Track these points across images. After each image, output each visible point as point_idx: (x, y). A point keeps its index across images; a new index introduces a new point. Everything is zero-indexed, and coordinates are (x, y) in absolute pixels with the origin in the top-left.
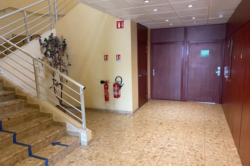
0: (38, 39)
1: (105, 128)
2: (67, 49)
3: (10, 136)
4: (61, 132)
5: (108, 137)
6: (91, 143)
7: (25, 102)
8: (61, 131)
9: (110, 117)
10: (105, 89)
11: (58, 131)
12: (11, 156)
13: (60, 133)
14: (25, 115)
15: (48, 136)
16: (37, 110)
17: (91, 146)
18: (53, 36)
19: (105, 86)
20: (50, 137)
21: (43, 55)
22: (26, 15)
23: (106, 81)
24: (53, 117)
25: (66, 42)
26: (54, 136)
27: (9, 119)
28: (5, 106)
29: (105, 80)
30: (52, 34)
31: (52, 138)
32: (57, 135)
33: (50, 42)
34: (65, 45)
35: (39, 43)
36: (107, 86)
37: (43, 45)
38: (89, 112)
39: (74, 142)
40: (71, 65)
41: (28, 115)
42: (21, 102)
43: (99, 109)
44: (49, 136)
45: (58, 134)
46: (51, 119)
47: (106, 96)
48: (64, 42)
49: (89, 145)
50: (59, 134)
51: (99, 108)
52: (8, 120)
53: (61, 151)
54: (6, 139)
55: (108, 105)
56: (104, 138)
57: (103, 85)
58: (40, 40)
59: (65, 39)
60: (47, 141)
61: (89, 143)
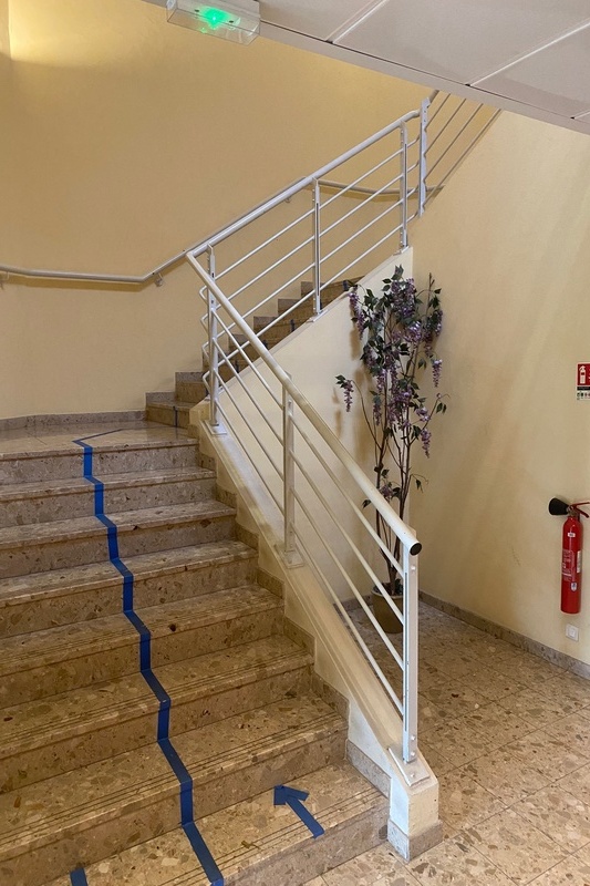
0: (348, 295)
1: (523, 772)
2: (442, 335)
3: (149, 708)
4: (322, 742)
5: (517, 840)
6: (429, 847)
7: (251, 558)
8: (320, 737)
9: (567, 709)
10: (566, 545)
11: (309, 736)
12: (114, 810)
13: (318, 744)
14: (230, 620)
15: (265, 747)
16: (273, 606)
17: (420, 869)
18: (401, 281)
19: (566, 530)
20: (272, 757)
21: (357, 364)
22: (317, 201)
23: (575, 506)
24: (313, 655)
25: (443, 306)
26: (291, 755)
27: (173, 628)
28: (186, 569)
29: (570, 499)
30: (399, 271)
31: (281, 762)
32: (302, 750)
33: (387, 305)
34: (436, 318)
35: (349, 311)
36: (578, 530)
37: (362, 320)
38: (492, 649)
39: (354, 820)
40: (445, 407)
41: (238, 623)
42: (238, 559)
43: (536, 645)
44: (269, 750)
45: (306, 746)
46: (304, 660)
47: (565, 585)
48: (435, 302)
49: (417, 862)
50: (312, 748)
51: (536, 638)
52: (170, 632)
53: (286, 854)
54: (134, 719)
55: (572, 631)
56: (496, 839)
57: (559, 521)
58: (354, 301)
59: (438, 292)
60: (259, 771)
61: (420, 845)
